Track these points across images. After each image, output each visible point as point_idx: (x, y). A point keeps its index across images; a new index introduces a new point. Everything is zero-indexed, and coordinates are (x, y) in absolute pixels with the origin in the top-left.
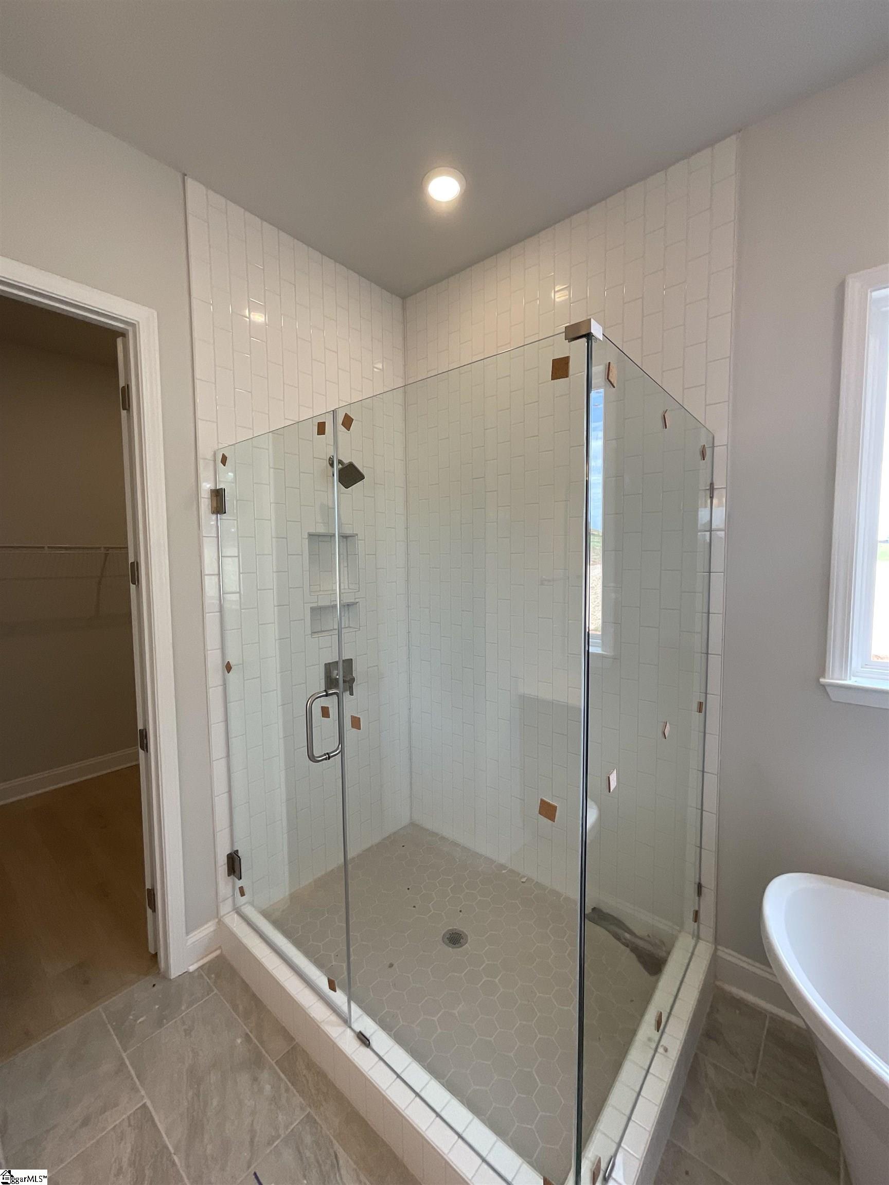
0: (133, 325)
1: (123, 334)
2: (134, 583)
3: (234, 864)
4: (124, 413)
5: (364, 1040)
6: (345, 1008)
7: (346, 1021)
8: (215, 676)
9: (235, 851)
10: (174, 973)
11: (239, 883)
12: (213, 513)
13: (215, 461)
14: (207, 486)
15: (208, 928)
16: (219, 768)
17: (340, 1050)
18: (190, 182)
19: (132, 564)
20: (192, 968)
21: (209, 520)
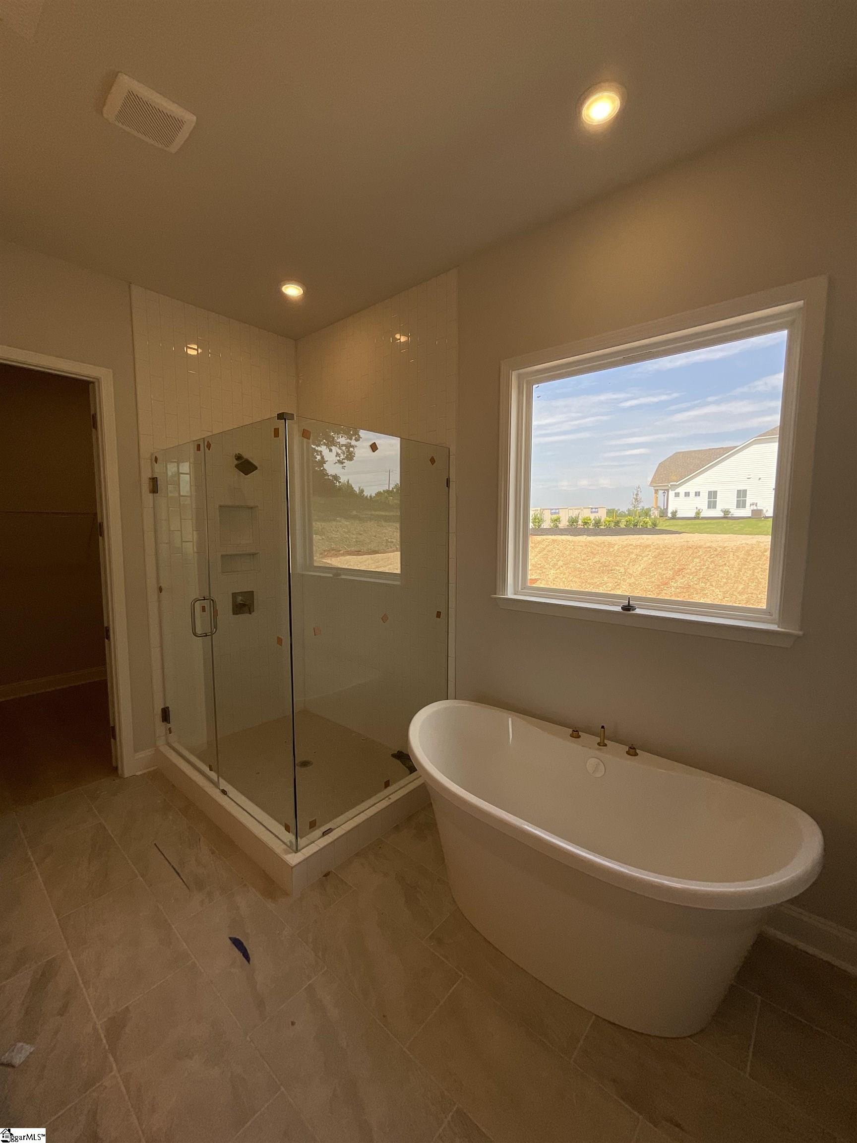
0: (98, 379)
1: (93, 383)
2: (101, 536)
3: (166, 715)
4: (94, 430)
5: (224, 792)
6: (216, 779)
7: (216, 785)
8: (153, 596)
9: (166, 708)
10: (126, 775)
11: (169, 726)
12: (150, 492)
13: (151, 460)
14: (146, 475)
15: (148, 753)
16: (156, 653)
17: (210, 797)
18: (133, 286)
19: (100, 524)
20: (139, 773)
21: (148, 497)
